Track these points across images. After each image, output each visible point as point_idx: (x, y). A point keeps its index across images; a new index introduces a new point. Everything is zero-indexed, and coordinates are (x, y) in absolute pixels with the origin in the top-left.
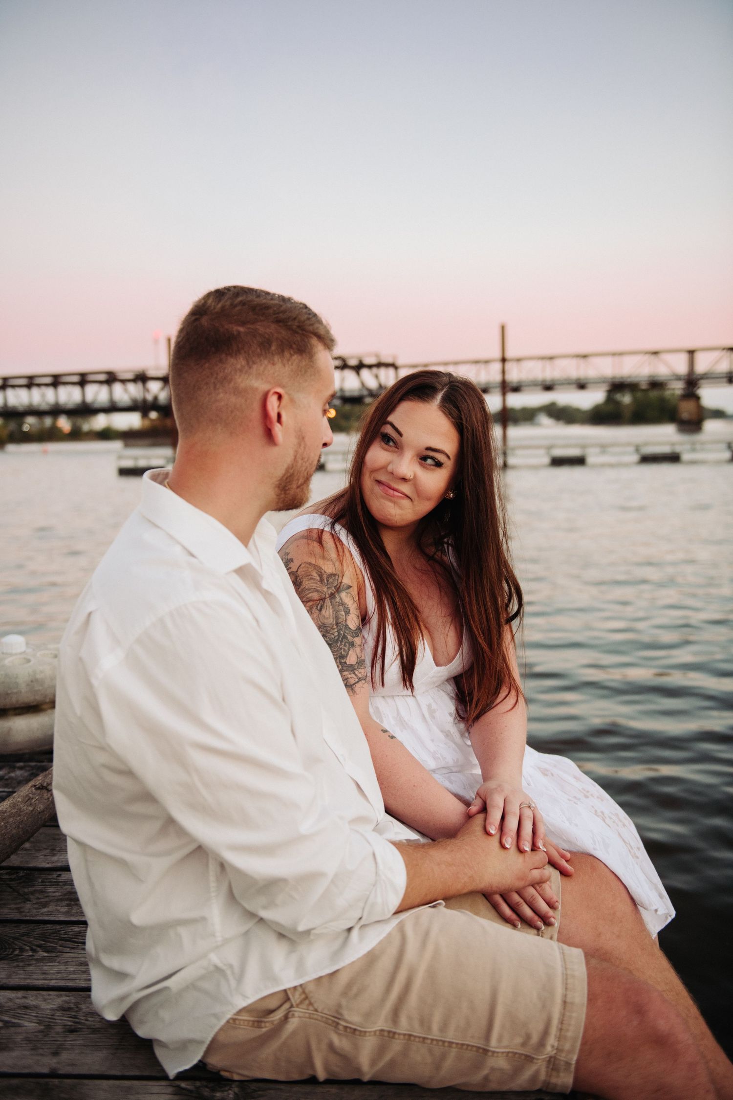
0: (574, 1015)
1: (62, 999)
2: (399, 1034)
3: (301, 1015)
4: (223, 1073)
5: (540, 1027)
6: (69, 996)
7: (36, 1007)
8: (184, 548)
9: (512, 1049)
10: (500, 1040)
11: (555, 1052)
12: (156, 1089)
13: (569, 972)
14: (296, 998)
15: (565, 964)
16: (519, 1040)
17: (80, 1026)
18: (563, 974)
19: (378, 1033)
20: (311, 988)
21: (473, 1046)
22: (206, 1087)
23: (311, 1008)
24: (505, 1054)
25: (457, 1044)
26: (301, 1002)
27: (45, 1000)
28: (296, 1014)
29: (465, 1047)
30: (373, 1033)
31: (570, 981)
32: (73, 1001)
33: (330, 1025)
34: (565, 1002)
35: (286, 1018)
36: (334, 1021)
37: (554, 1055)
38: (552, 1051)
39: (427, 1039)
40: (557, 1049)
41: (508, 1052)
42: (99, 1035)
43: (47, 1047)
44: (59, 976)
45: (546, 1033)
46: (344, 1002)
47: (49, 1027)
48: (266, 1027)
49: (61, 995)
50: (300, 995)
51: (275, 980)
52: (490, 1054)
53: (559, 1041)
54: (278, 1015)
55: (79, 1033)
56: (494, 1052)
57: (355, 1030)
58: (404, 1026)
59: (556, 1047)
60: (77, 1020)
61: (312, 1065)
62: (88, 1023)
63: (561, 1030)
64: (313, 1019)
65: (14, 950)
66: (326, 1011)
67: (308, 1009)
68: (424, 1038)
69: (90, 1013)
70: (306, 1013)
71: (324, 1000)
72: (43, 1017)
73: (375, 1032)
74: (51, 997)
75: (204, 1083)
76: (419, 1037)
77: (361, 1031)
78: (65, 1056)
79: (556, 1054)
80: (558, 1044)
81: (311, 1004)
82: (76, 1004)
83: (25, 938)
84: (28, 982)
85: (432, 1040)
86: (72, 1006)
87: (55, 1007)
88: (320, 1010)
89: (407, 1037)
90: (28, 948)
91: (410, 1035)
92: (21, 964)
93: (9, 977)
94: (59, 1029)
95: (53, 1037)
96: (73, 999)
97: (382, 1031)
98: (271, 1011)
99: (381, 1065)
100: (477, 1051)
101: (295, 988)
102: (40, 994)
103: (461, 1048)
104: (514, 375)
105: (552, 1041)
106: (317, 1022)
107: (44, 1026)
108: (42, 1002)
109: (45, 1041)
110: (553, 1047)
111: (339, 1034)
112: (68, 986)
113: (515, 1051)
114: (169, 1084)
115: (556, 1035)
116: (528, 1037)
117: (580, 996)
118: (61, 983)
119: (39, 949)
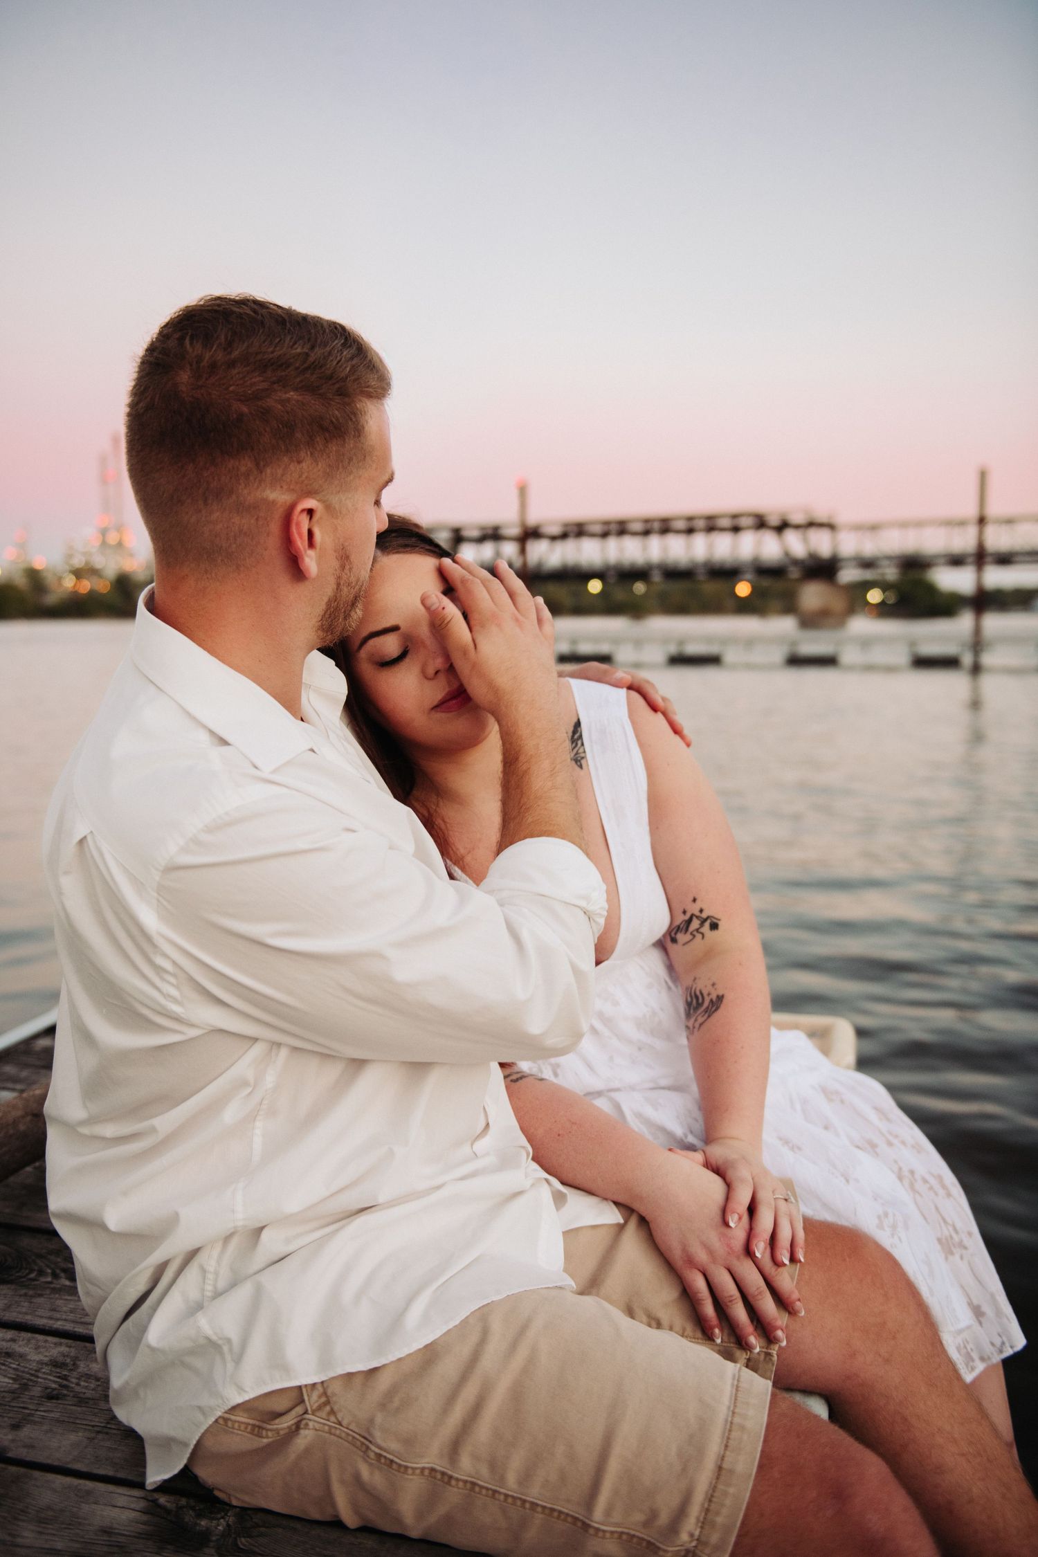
0: (731, 1490)
1: (55, 1349)
2: (458, 1480)
3: (317, 1426)
4: (217, 1493)
5: (675, 1501)
6: (70, 1347)
7: (21, 1356)
8: (212, 733)
9: (626, 1528)
10: (608, 1512)
11: (694, 1544)
12: (122, 1501)
13: (737, 1420)
14: (313, 1400)
15: (735, 1406)
16: (639, 1517)
17: (65, 1392)
18: (726, 1421)
19: (426, 1472)
20: (335, 1388)
21: (567, 1515)
22: (193, 1508)
23: (333, 1419)
24: (616, 1535)
25: (544, 1507)
26: (320, 1408)
27: (37, 1348)
28: (311, 1424)
29: (556, 1514)
30: (418, 1472)
31: (734, 1434)
32: (72, 1354)
33: (357, 1448)
34: (720, 1468)
35: (298, 1427)
36: (363, 1443)
37: (693, 1549)
38: (691, 1541)
39: (500, 1493)
40: (698, 1540)
41: (622, 1533)
42: (84, 1409)
43: (9, 1415)
44: (71, 1316)
45: (681, 1513)
46: (379, 1418)
47: (25, 1387)
48: (267, 1437)
49: (61, 1344)
50: (320, 1397)
51: (285, 1368)
52: (591, 1531)
53: (702, 1528)
54: (286, 1423)
55: (59, 1402)
56: (598, 1530)
57: (392, 1461)
58: (466, 1466)
59: (696, 1537)
60: (65, 1382)
62: (78, 1389)
63: (707, 1510)
64: (334, 1435)
65: (32, 1271)
66: (353, 1427)
67: (328, 1420)
68: (495, 1492)
69: (87, 1374)
70: (324, 1424)
71: (350, 1406)
72: (23, 1372)
73: (423, 1469)
74: (47, 1345)
75: (192, 1502)
76: (487, 1489)
77: (400, 1465)
78: (26, 1432)
79: (696, 1547)
80: (701, 1532)
81: (332, 1412)
82: (75, 1360)
83: (52, 1258)
84: (29, 1319)
85: (506, 1496)
86: (68, 1360)
87: (46, 1359)
88: (345, 1423)
89: (468, 1486)
90: (49, 1271)
91: (474, 1484)
92: (31, 1292)
93: (7, 1308)
94: (36, 1391)
95: (23, 1402)
96: (73, 1352)
97: (432, 1470)
98: (281, 1415)
99: (432, 1519)
100: (574, 1524)
101: (314, 1385)
102: (33, 1338)
103: (550, 1515)
105: (690, 1525)
106: (340, 1440)
107: (20, 1384)
108: (31, 1350)
109: (10, 1406)
110: (692, 1535)
111: (371, 1465)
112: (75, 1332)
113: (633, 1532)
114: (142, 1496)
115: (698, 1519)
116: (653, 1515)
117: (746, 1462)
118: (68, 1327)
119: (62, 1275)
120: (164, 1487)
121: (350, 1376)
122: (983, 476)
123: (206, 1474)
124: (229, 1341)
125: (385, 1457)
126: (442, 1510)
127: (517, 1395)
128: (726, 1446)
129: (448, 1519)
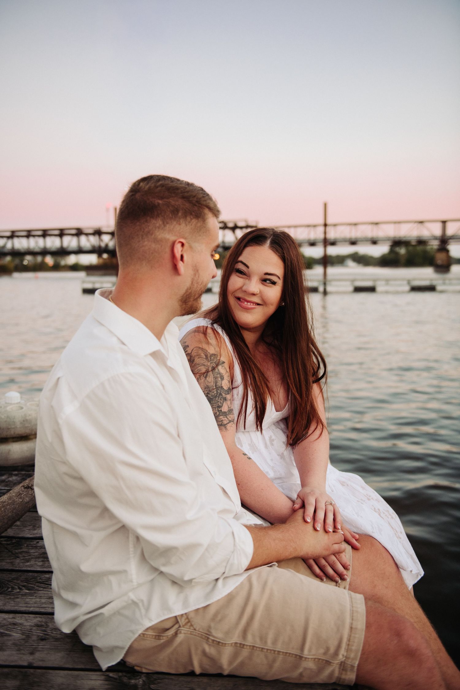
0: (357, 636)
1: (37, 620)
2: (247, 645)
3: (185, 632)
4: (136, 668)
5: (336, 643)
6: (41, 618)
7: (21, 624)
8: (119, 339)
9: (317, 656)
10: (310, 650)
11: (344, 659)
12: (94, 677)
13: (354, 609)
14: (182, 622)
15: (352, 604)
16: (322, 651)
17: (47, 637)
18: (350, 610)
19: (233, 645)
20: (192, 615)
21: (293, 654)
22: (125, 676)
23: (192, 628)
24: (313, 660)
25: (283, 652)
26: (186, 624)
27: (26, 620)
28: (183, 632)
29: (288, 655)
30: (230, 645)
31: (355, 614)
32: (44, 621)
33: (203, 639)
34: (351, 628)
35: (176, 634)
36: (206, 637)
37: (344, 661)
38: (343, 658)
39: (264, 649)
40: (346, 657)
41: (315, 658)
42: (59, 643)
43: (27, 649)
44: (36, 605)
45: (339, 647)
46: (212, 625)
47: (28, 637)
48: (163, 639)
49: (37, 617)
50: (185, 620)
51: (169, 610)
52: (303, 659)
53: (347, 652)
54: (171, 632)
55: (47, 641)
56: (306, 658)
57: (219, 642)
58: (250, 640)
59: (345, 656)
60: (46, 633)
61: (192, 664)
62: (52, 635)
63: (348, 645)
64: (193, 635)
65: (8, 588)
66: (201, 630)
67: (190, 629)
68: (262, 648)
69: (54, 628)
70: (188, 631)
71: (200, 623)
72: (25, 631)
73: (232, 644)
74: (30, 618)
75: (124, 674)
76: (259, 648)
77: (223, 643)
78: (38, 655)
79: (345, 660)
80: (347, 654)
81: (192, 625)
82: (46, 623)
83: (15, 581)
84: (16, 608)
85: (268, 650)
86: (43, 624)
87: (33, 624)
88: (197, 629)
89: (251, 647)
90: (17, 587)
91: (254, 646)
92: (12, 597)
93: (5, 605)
94: (34, 638)
95: (31, 643)
96: (44, 620)
97: (236, 643)
98: (167, 630)
99: (235, 664)
100: (296, 657)
101: (182, 615)
102: (23, 616)
103: (286, 655)
104: (332, 234)
105: (342, 652)
106: (195, 637)
107: (26, 636)
108: (24, 621)
109: (25, 645)
110: (343, 655)
111: (210, 645)
112: (41, 611)
113: (319, 657)
114: (102, 674)
115: (345, 648)
116: (328, 649)
117: (361, 624)
118: (37, 610)
119: (23, 588)
120: (110, 669)
121: (197, 610)
122: (325, 205)
123: (131, 660)
124: (142, 601)
125: (216, 641)
126: (239, 660)
127: (268, 608)
128: (352, 619)
129: (242, 664)
